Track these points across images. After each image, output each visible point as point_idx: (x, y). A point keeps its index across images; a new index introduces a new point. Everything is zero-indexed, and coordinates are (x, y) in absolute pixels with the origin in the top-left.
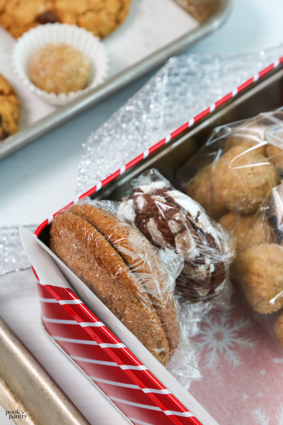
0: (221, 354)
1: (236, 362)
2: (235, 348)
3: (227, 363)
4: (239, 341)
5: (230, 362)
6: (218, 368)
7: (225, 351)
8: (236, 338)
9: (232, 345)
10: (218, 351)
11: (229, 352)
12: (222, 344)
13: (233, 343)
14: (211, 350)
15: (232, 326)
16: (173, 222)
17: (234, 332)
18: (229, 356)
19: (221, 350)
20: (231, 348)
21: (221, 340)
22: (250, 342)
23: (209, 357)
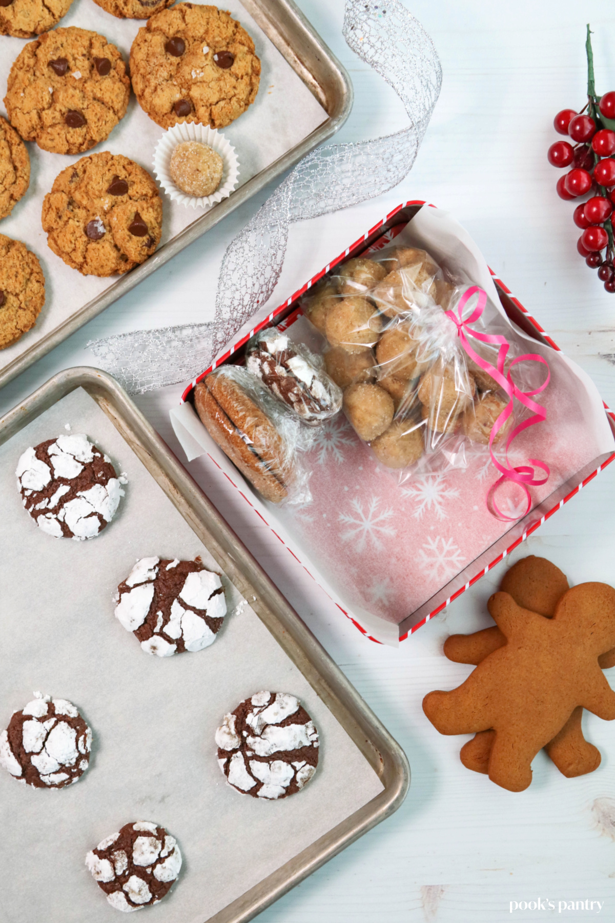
0: (330, 452)
1: (341, 459)
2: (341, 447)
3: (334, 460)
4: (343, 441)
5: (336, 459)
6: (327, 464)
7: (332, 449)
8: (341, 437)
9: (338, 444)
10: (327, 449)
11: (336, 450)
12: (331, 444)
13: (339, 442)
14: (322, 448)
15: (339, 427)
16: (292, 395)
17: (340, 432)
18: (335, 454)
19: (330, 448)
20: (337, 447)
21: (330, 440)
22: (352, 441)
23: (320, 454)
